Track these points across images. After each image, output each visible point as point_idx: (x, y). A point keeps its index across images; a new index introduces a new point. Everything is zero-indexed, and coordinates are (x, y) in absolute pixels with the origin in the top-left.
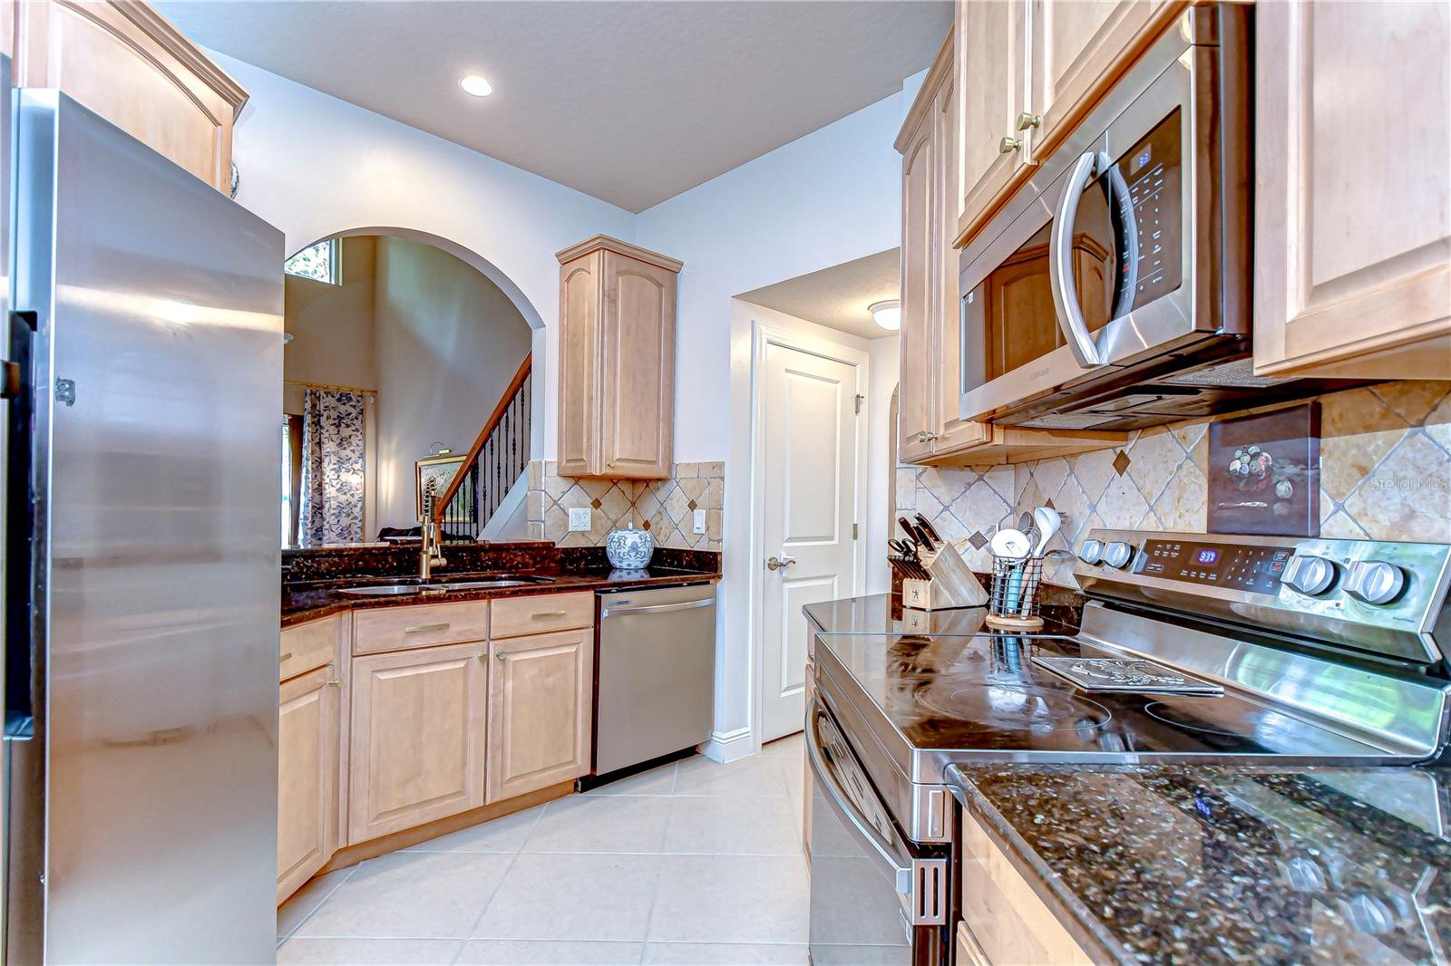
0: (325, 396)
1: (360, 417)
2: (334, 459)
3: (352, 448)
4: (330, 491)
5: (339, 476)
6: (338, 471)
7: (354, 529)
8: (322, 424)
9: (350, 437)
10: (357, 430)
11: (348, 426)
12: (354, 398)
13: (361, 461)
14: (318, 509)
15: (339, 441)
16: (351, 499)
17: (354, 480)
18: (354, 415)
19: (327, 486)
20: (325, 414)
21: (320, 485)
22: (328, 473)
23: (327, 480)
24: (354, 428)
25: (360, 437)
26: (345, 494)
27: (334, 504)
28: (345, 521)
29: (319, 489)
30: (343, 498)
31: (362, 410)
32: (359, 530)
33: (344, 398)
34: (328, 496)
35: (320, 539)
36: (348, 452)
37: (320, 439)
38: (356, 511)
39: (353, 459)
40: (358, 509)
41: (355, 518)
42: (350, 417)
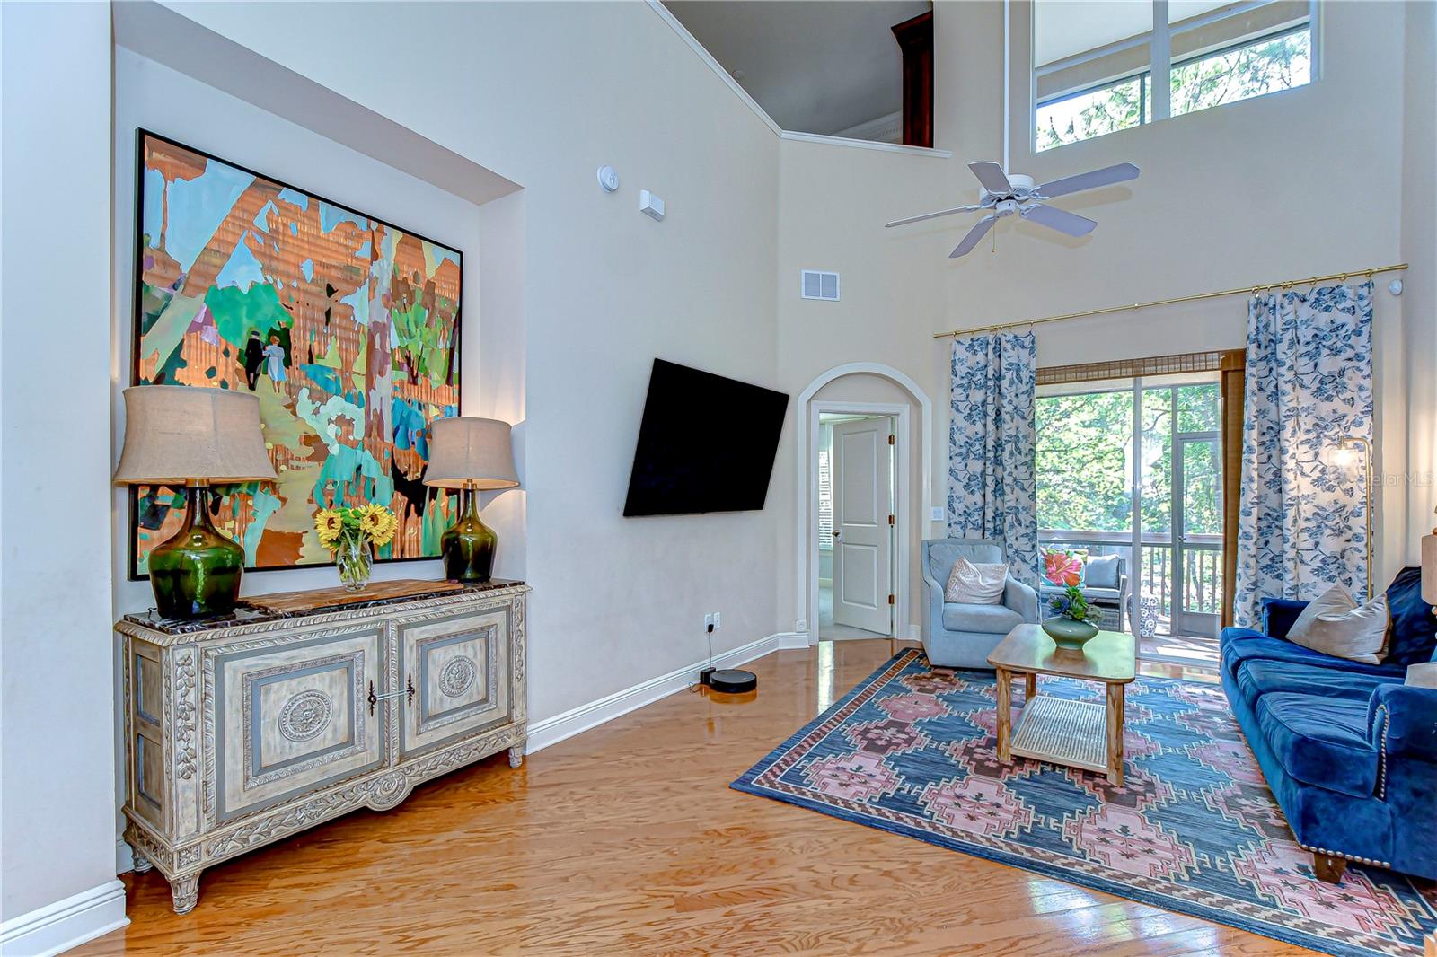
0: (1286, 302)
1: (1365, 329)
2: (1307, 422)
3: (1347, 395)
4: (1298, 485)
5: (1317, 454)
6: (1315, 444)
7: (1355, 559)
8: (1280, 356)
9: (1342, 373)
10: (1359, 357)
11: (1336, 352)
12: (1350, 293)
13: (1367, 420)
14: (1272, 520)
15: (1316, 384)
16: (1344, 499)
17: (1344, 459)
18: (1351, 327)
19: (1290, 476)
20: (1288, 336)
21: (1278, 473)
22: (1291, 451)
23: (1291, 464)
24: (1350, 353)
25: (1367, 371)
26: (1330, 489)
27: (1307, 509)
28: (1330, 545)
29: (1276, 482)
30: (1325, 498)
31: (1369, 314)
32: (1363, 564)
33: (1327, 296)
34: (1294, 493)
35: (1279, 577)
36: (1337, 404)
37: (1276, 386)
38: (1359, 524)
39: (1350, 418)
40: (1363, 520)
41: (1357, 538)
42: (1342, 333)
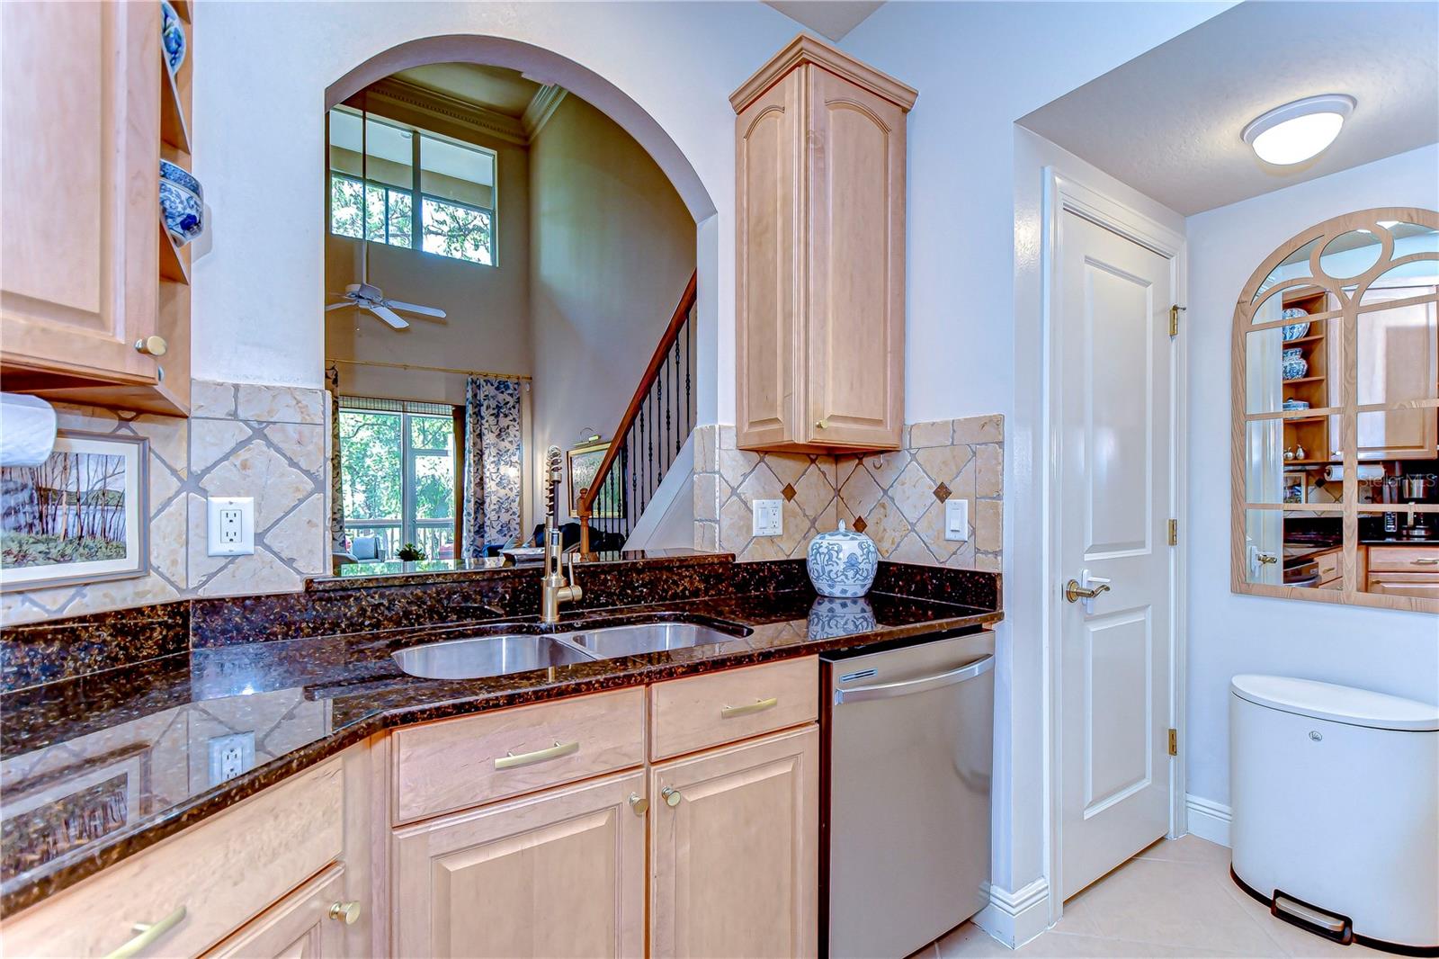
0: (484, 384)
1: (517, 406)
2: (494, 451)
3: (510, 439)
4: (491, 486)
5: (498, 469)
6: (497, 463)
7: (514, 525)
8: (483, 414)
9: (508, 427)
10: (514, 420)
11: (506, 416)
12: (511, 386)
13: (518, 453)
14: (480, 504)
15: (498, 432)
16: (510, 494)
17: (512, 473)
18: (511, 404)
19: (487, 480)
20: (485, 403)
21: (482, 479)
22: (488, 467)
23: (488, 474)
24: (511, 417)
25: (517, 428)
26: (504, 488)
27: (494, 499)
28: (505, 517)
29: (481, 484)
30: (502, 492)
31: (518, 398)
32: (517, 527)
33: (502, 386)
34: (489, 490)
35: (483, 536)
36: (506, 443)
37: (481, 430)
38: (515, 506)
39: (511, 451)
40: (517, 503)
41: (514, 513)
42: (508, 406)
